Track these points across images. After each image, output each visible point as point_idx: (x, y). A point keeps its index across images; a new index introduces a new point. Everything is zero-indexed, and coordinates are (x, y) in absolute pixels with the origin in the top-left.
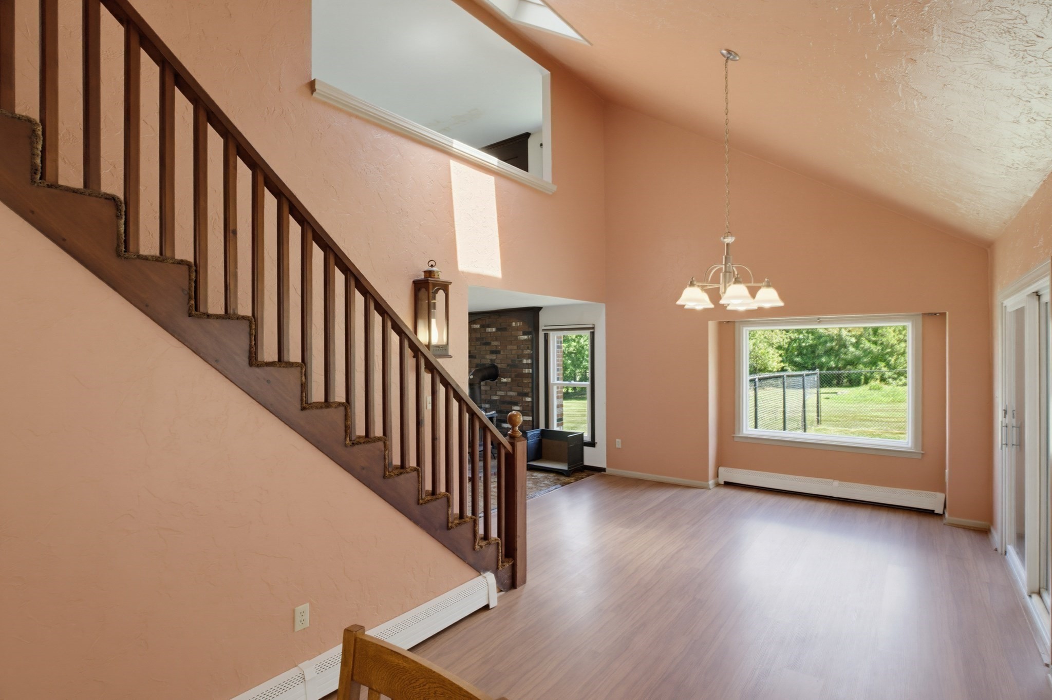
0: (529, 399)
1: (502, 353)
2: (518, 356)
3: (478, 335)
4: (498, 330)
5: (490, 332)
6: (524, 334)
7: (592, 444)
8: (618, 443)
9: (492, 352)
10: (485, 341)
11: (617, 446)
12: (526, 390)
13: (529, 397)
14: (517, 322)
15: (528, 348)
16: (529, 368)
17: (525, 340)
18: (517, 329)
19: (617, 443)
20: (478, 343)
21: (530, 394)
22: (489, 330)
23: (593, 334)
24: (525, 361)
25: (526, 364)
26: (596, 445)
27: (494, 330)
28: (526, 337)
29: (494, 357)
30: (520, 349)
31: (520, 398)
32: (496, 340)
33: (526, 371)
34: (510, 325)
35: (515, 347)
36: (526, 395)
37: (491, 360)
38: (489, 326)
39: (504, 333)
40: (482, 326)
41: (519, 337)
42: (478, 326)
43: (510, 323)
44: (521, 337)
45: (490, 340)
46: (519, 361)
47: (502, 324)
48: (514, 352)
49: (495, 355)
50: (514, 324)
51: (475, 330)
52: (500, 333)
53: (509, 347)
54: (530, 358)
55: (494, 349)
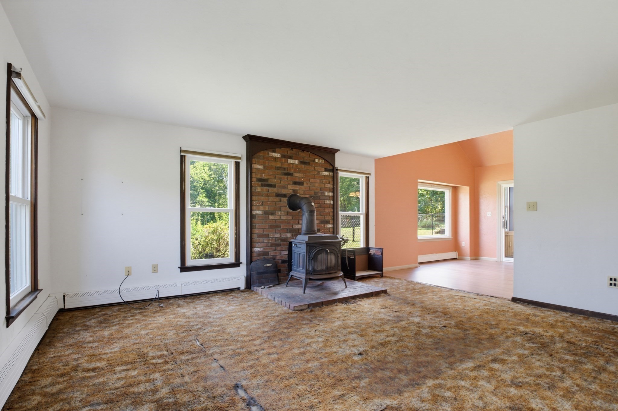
0: (330, 226)
1: (305, 184)
2: (320, 189)
3: (279, 165)
4: (301, 162)
5: (293, 164)
6: (326, 170)
9: (295, 183)
10: (286, 172)
13: (330, 224)
14: (320, 159)
15: (329, 183)
16: (330, 200)
17: (327, 176)
18: (319, 165)
21: (331, 222)
22: (291, 161)
24: (326, 194)
25: (328, 196)
27: (297, 162)
28: (327, 173)
29: (297, 187)
30: (322, 183)
31: (323, 225)
32: (299, 172)
33: (328, 202)
34: (313, 161)
35: (318, 181)
36: (327, 222)
37: (294, 191)
38: (291, 158)
39: (307, 167)
40: (283, 156)
41: (321, 172)
42: (278, 155)
43: (313, 159)
44: (323, 172)
45: (292, 171)
46: (322, 193)
47: (306, 158)
48: (317, 185)
49: (298, 186)
50: (317, 160)
51: (275, 159)
52: (303, 166)
53: (312, 180)
54: (330, 191)
55: (297, 180)
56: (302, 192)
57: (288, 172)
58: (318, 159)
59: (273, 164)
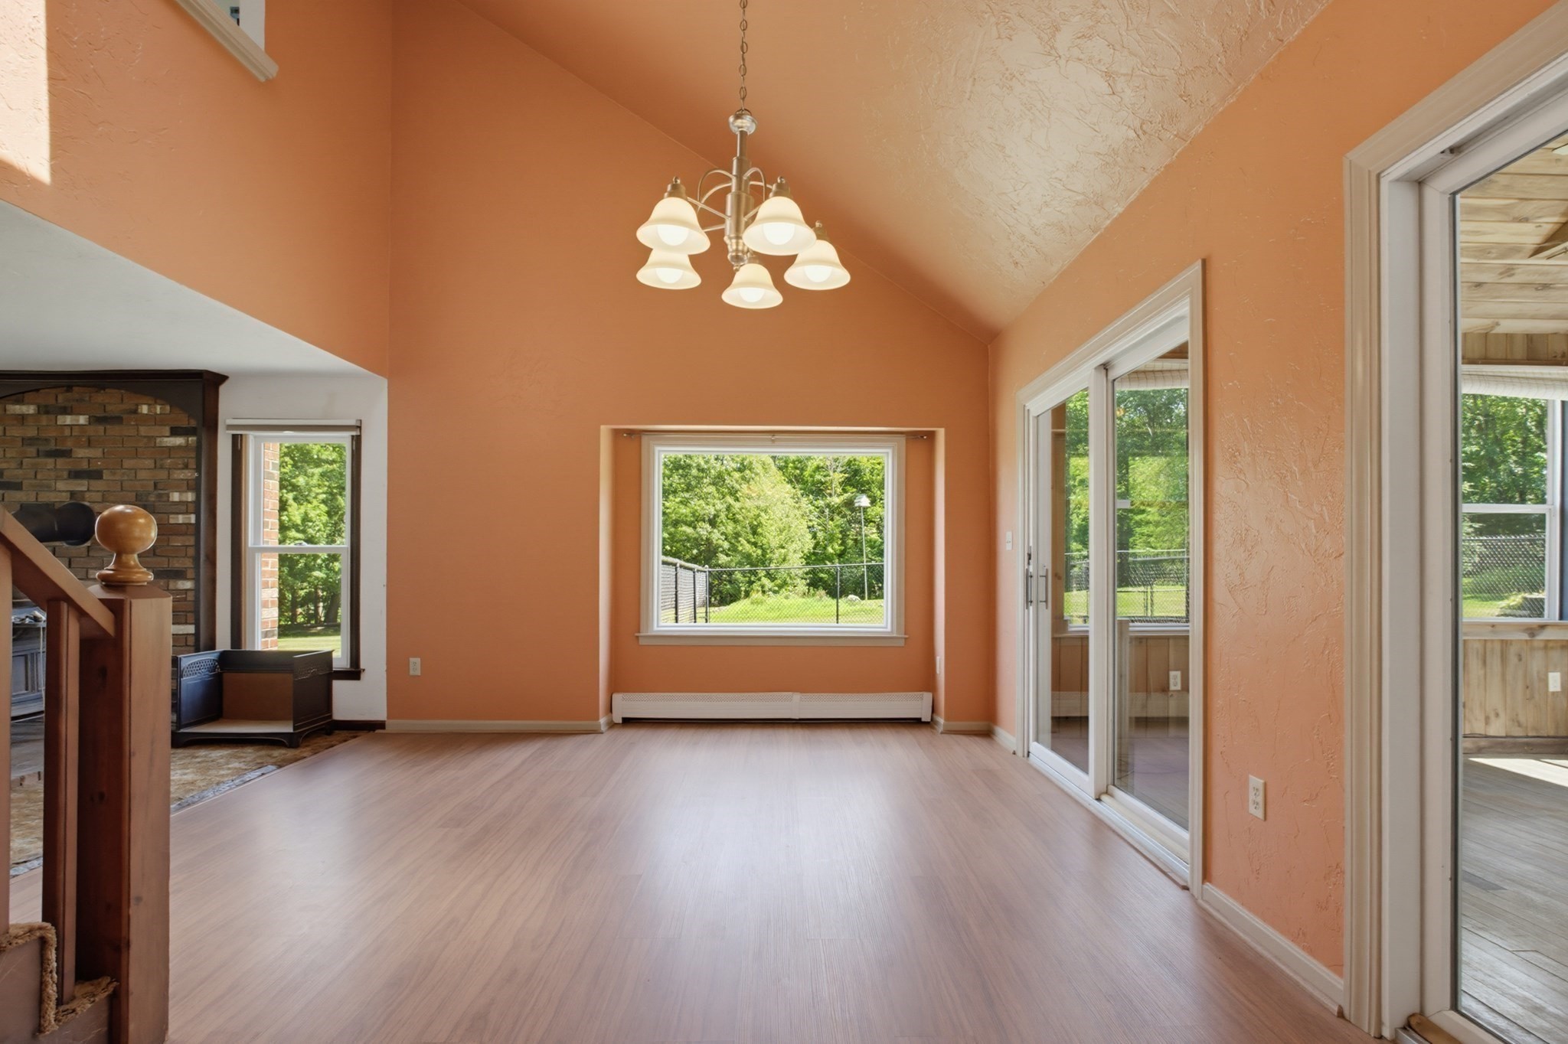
0: (188, 585)
1: (106, 475)
2: (155, 485)
3: (31, 432)
4: (96, 420)
5: (71, 426)
6: (175, 432)
7: (354, 673)
8: (415, 666)
9: (76, 475)
10: (52, 446)
11: (412, 673)
12: (177, 564)
13: (187, 579)
14: (156, 403)
15: (186, 467)
16: (187, 513)
17: (179, 447)
18: (154, 420)
19: (411, 666)
20: (32, 450)
21: (190, 574)
22: (68, 420)
23: (357, 441)
24: (175, 497)
25: (180, 503)
26: (363, 676)
27: (82, 420)
28: (179, 441)
29: (81, 485)
30: (162, 467)
32: (90, 444)
33: (181, 519)
34: (135, 412)
35: (149, 463)
36: (180, 574)
37: (73, 494)
38: (65, 411)
39: (114, 430)
40: (44, 410)
41: (158, 440)
42: (31, 409)
43: (134, 407)
44: (166, 439)
45: (69, 444)
46: (160, 496)
47: (109, 408)
48: (142, 475)
49: (85, 482)
50: (144, 409)
51: (22, 418)
52: (101, 428)
53: (127, 463)
54: (189, 489)
55: (84, 466)
56: (97, 497)
57: (58, 448)
58: (149, 405)
59: (16, 432)
